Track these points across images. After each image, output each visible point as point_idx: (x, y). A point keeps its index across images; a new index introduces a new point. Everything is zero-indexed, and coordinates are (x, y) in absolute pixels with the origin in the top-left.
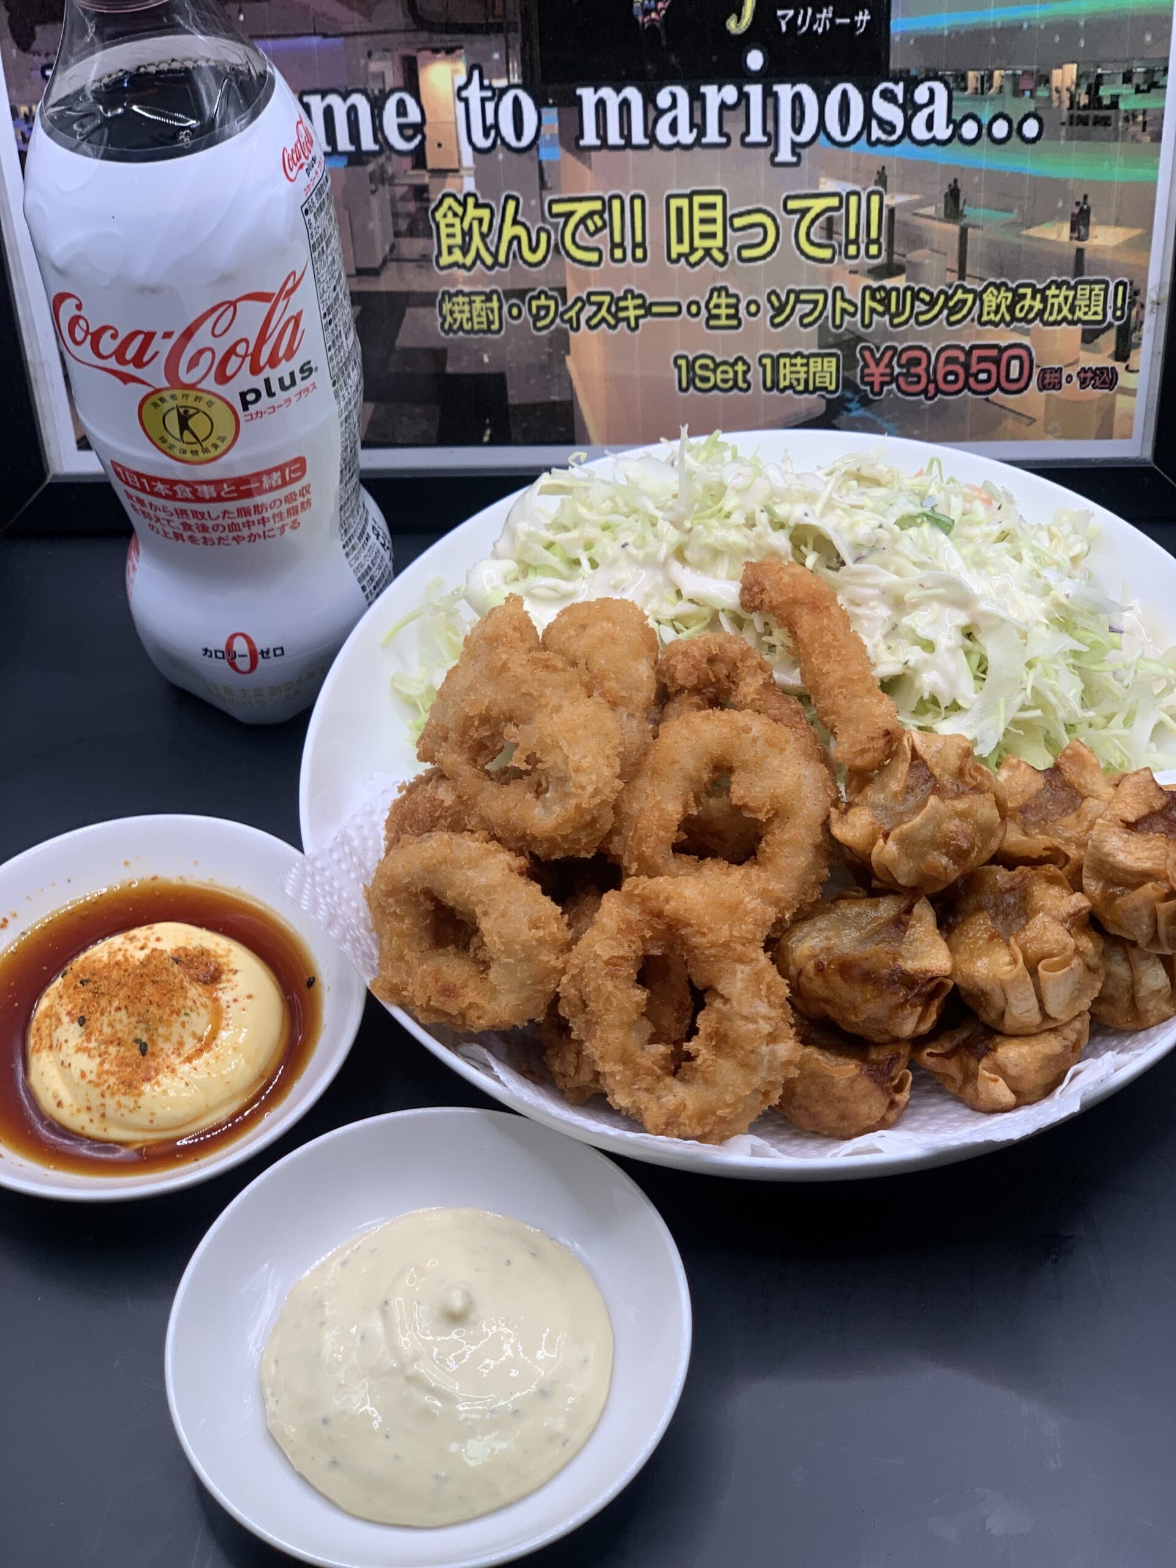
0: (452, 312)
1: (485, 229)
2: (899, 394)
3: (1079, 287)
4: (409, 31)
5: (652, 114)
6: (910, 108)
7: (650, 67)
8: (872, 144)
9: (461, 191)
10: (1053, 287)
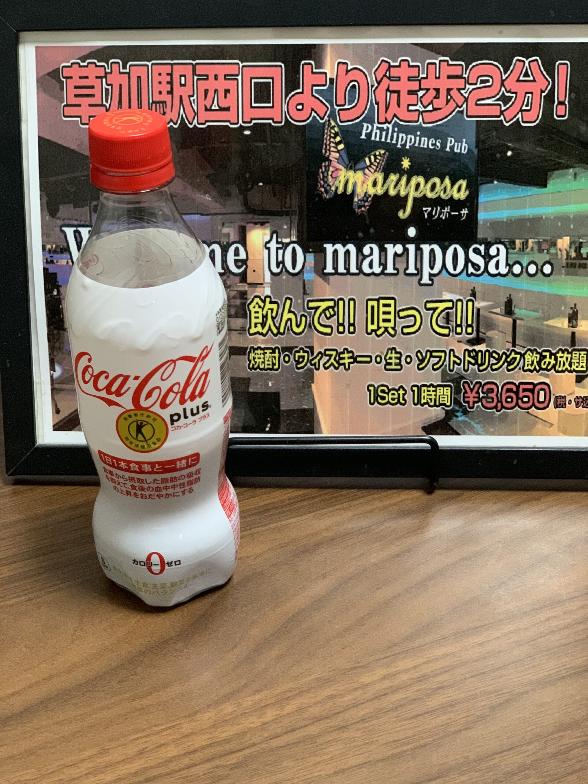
0: (254, 358)
1: (274, 315)
2: (483, 409)
3: (574, 352)
4: (244, 213)
5: (361, 258)
6: (488, 257)
7: (360, 235)
8: (468, 275)
9: (263, 295)
10: (560, 352)
